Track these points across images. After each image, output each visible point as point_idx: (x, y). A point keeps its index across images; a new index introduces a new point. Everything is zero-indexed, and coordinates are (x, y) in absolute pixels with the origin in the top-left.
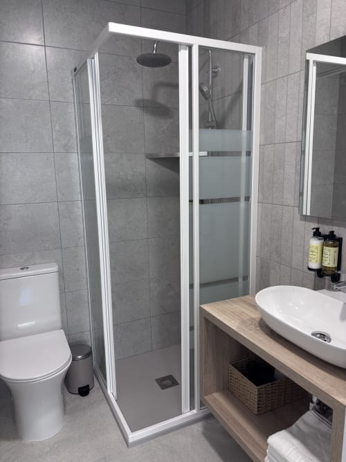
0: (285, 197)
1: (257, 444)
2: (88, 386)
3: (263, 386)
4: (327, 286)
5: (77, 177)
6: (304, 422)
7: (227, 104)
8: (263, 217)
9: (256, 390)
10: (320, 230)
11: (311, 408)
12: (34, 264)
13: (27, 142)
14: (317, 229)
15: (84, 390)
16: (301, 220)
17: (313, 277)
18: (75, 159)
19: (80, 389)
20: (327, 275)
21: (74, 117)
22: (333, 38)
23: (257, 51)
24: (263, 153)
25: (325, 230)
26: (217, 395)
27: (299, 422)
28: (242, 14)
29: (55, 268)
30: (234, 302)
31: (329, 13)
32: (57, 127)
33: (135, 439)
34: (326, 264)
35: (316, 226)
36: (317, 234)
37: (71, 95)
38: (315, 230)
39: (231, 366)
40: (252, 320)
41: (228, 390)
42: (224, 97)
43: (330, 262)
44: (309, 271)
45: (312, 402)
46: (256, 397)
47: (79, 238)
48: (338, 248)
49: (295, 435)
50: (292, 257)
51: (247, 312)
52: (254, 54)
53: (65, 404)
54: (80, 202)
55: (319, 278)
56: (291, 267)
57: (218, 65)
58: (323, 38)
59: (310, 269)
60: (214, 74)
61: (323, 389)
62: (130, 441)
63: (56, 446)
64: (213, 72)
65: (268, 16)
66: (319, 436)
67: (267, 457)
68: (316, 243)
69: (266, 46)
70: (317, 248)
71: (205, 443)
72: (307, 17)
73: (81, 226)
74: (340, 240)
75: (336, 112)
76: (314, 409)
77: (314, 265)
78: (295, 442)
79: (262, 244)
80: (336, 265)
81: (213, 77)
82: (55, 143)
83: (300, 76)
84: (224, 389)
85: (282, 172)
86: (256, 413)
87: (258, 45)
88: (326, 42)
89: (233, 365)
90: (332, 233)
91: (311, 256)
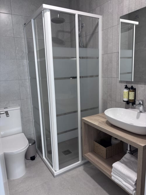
0: (113, 74)
1: (107, 169)
2: (34, 156)
3: (108, 148)
4: (130, 107)
5: (27, 69)
6: (125, 158)
7: (88, 39)
8: (104, 83)
9: (105, 149)
10: (127, 86)
11: (127, 152)
12: (9, 106)
13: (5, 54)
14: (126, 86)
15: (33, 158)
16: (119, 83)
17: (125, 104)
18: (26, 62)
19: (31, 157)
20: (131, 103)
21: (24, 44)
22: (130, 12)
23: (100, 17)
24: (103, 57)
25: (129, 86)
26: (89, 154)
27: (123, 158)
28: (93, 3)
29: (19, 108)
30: (95, 116)
31: (128, 2)
32: (17, 48)
33: (57, 174)
34: (130, 98)
35: (126, 84)
36: (126, 87)
37: (23, 35)
38: (125, 86)
39: (94, 142)
40: (103, 122)
41: (94, 151)
42: (86, 36)
43: (132, 97)
44: (123, 102)
45: (128, 150)
46: (105, 152)
47: (28, 95)
48: (134, 92)
49: (122, 163)
50: (116, 98)
51: (100, 119)
52: (99, 18)
53: (26, 164)
54: (28, 80)
55: (127, 105)
56: (116, 102)
57: (83, 23)
58: (126, 12)
59: (124, 101)
60: (82, 27)
61: (134, 142)
62: (55, 175)
63: (24, 180)
64: (81, 26)
65: (104, 3)
66: (131, 162)
67: (112, 172)
68: (126, 91)
69: (103, 15)
70: (126, 93)
71: (85, 173)
72: (120, 4)
73: (29, 90)
74: (135, 89)
75: (127, 43)
76: (129, 152)
77: (126, 99)
78: (123, 165)
79: (104, 93)
80: (134, 99)
81: (81, 28)
82: (17, 55)
83: (117, 27)
84: (92, 151)
85: (111, 65)
86: (105, 158)
87: (100, 14)
88: (127, 13)
89: (95, 141)
90: (132, 86)
91: (124, 96)
